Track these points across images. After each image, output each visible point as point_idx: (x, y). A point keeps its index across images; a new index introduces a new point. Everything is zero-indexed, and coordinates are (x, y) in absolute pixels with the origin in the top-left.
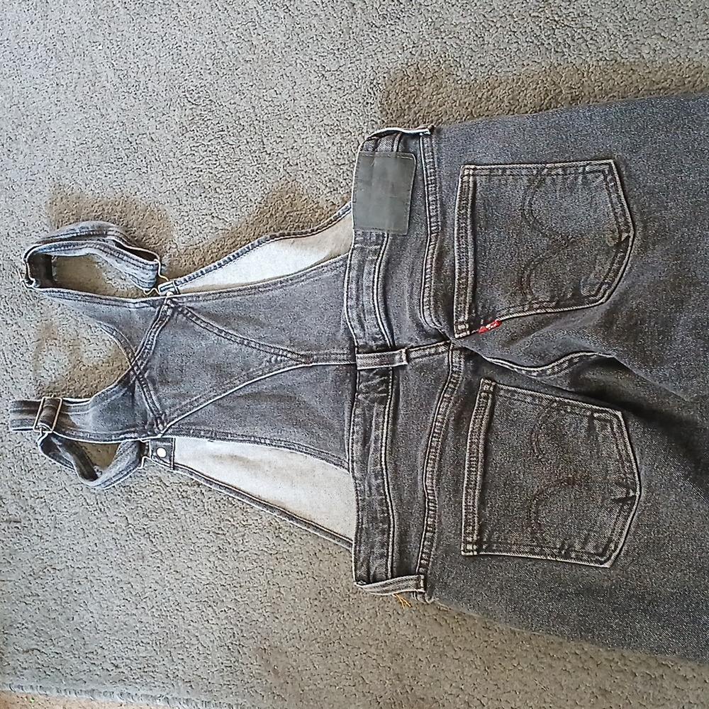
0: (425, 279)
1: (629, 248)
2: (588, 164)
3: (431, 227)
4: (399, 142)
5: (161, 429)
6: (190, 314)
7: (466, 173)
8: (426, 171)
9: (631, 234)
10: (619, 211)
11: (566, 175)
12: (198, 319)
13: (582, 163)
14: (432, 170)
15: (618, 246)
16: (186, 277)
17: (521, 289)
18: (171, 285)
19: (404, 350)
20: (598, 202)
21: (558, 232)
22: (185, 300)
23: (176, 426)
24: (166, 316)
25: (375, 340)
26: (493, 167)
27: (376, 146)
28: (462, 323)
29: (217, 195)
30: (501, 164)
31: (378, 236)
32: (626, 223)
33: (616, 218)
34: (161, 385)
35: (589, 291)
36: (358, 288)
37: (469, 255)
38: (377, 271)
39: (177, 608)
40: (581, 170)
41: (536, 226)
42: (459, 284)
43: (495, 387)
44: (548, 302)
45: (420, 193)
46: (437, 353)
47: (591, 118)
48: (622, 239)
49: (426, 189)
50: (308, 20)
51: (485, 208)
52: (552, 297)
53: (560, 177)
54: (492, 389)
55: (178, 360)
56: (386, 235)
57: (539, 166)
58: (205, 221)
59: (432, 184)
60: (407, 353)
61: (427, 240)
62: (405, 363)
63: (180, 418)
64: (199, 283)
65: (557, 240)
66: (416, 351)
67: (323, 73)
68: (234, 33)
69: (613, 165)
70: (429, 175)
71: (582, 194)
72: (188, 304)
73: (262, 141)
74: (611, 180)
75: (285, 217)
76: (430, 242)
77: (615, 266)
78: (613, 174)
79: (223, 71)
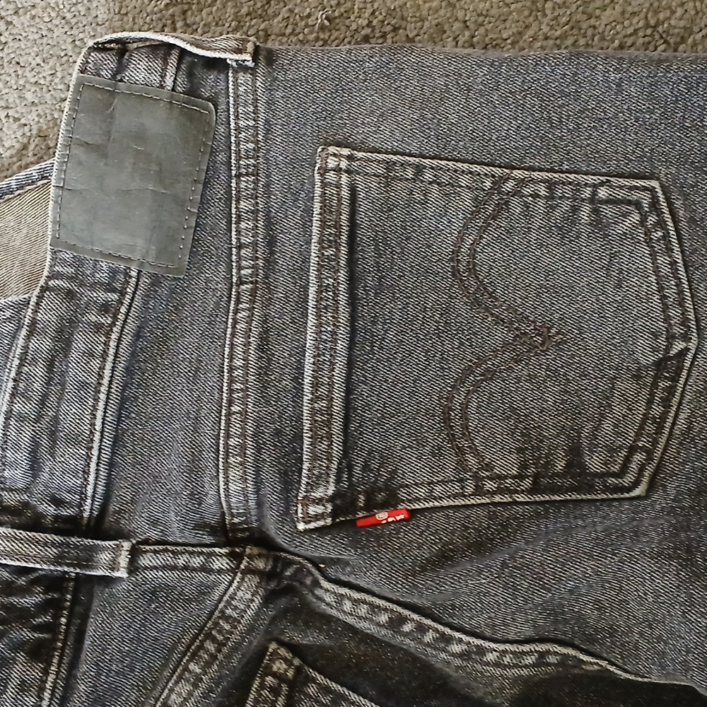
0: (231, 391)
1: (685, 373)
2: (602, 184)
3: (240, 268)
4: (178, 69)
7: (332, 163)
8: (238, 145)
9: (692, 346)
10: (671, 292)
11: (553, 198)
13: (590, 179)
14: (251, 146)
15: (660, 365)
17: (452, 438)
19: (126, 545)
20: (624, 267)
21: (527, 318)
25: (58, 502)
26: (394, 158)
27: (121, 68)
28: (319, 501)
30: (410, 155)
31: (114, 273)
32: (684, 322)
33: (665, 308)
35: (605, 464)
36: (51, 379)
37: (339, 347)
38: (112, 351)
40: (587, 193)
41: (482, 298)
42: (313, 412)
43: (298, 670)
44: (514, 477)
45: (219, 191)
46: (204, 569)
47: (619, 85)
48: (673, 352)
49: (234, 185)
51: (377, 249)
52: (524, 466)
53: (541, 202)
54: (290, 674)
56: (134, 274)
57: (498, 171)
59: (247, 174)
60: (135, 553)
61: (230, 298)
62: (122, 573)
65: (526, 334)
66: (155, 552)
69: (660, 194)
70: (243, 152)
71: (590, 246)
74: (655, 225)
76: (238, 302)
77: (657, 410)
78: (660, 213)
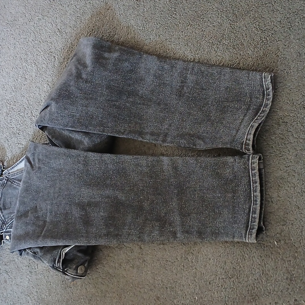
5: (5, 227)
6: (12, 181)
12: (15, 182)
16: (11, 168)
18: (7, 172)
22: (10, 176)
23: (10, 225)
24: (5, 183)
29: (19, 135)
34: (4, 210)
39: (18, 299)
50: (42, 66)
55: (9, 200)
58: (16, 146)
63: (11, 222)
64: (16, 169)
67: (48, 83)
68: (20, 75)
72: (12, 178)
73: (32, 112)
75: (41, 138)
79: (18, 90)
